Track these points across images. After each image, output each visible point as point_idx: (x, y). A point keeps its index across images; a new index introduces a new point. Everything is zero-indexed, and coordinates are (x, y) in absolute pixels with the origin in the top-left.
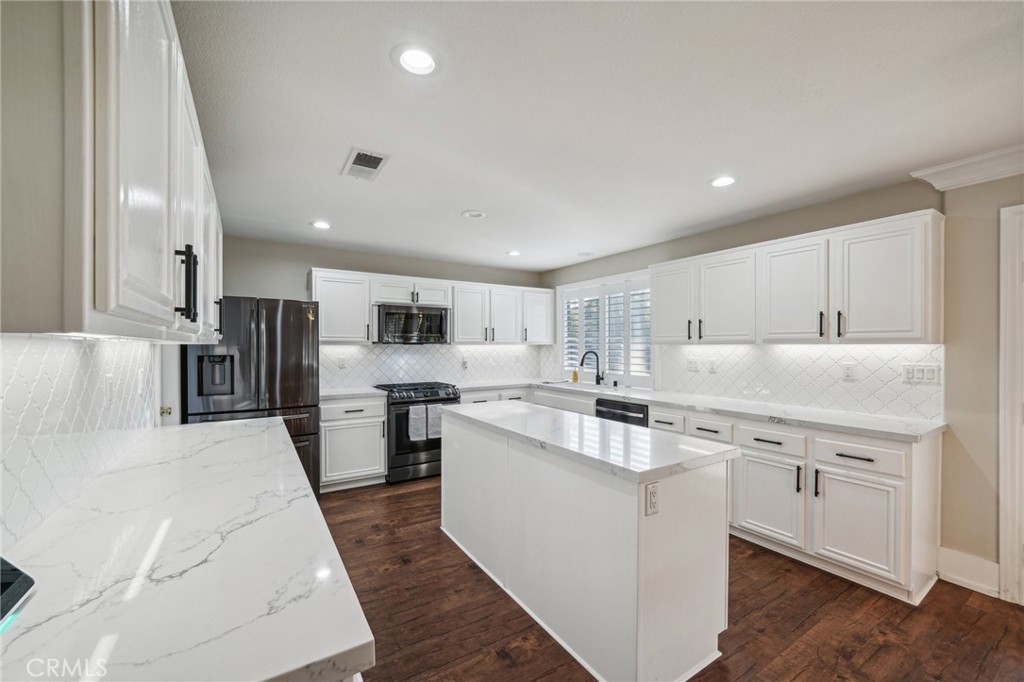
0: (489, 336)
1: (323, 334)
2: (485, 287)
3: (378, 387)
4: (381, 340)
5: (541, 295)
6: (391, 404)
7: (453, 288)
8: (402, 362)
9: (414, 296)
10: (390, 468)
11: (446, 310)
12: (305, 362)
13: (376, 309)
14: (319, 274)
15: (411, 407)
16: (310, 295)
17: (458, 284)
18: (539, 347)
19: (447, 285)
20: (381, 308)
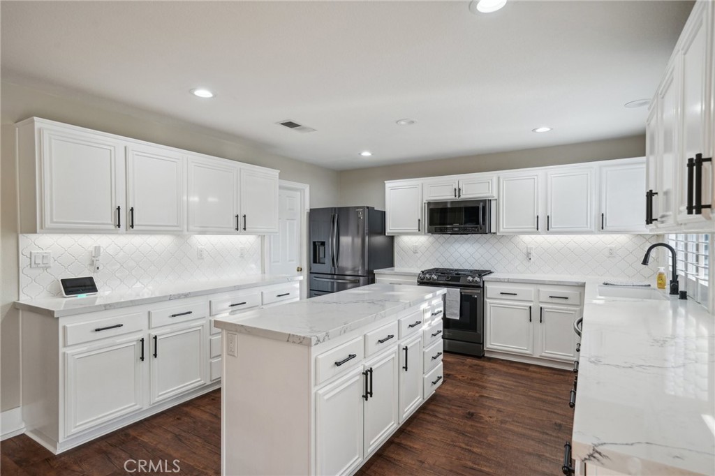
0: (542, 225)
2: (538, 171)
7: (499, 178)
9: (458, 191)
13: (427, 206)
17: (505, 173)
19: (493, 174)
20: (430, 205)
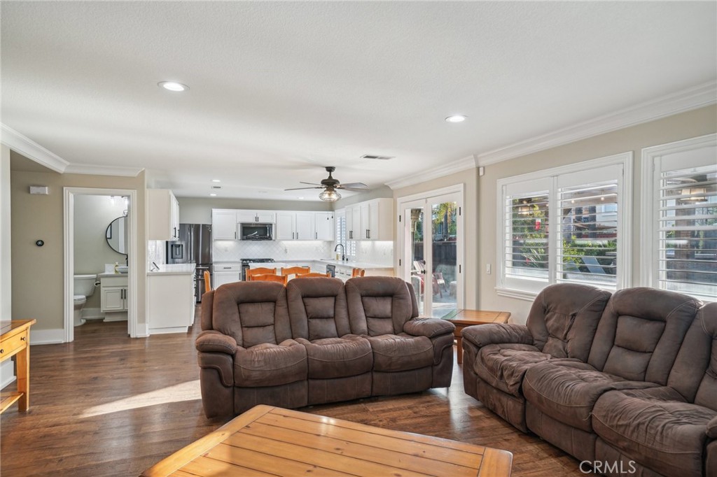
0: (295, 236)
2: (293, 213)
3: (239, 260)
4: (242, 238)
7: (276, 215)
8: (253, 249)
9: (257, 219)
11: (271, 224)
13: (239, 225)
14: (215, 211)
16: (211, 221)
17: (279, 212)
18: (330, 243)
19: (273, 212)
20: (242, 224)
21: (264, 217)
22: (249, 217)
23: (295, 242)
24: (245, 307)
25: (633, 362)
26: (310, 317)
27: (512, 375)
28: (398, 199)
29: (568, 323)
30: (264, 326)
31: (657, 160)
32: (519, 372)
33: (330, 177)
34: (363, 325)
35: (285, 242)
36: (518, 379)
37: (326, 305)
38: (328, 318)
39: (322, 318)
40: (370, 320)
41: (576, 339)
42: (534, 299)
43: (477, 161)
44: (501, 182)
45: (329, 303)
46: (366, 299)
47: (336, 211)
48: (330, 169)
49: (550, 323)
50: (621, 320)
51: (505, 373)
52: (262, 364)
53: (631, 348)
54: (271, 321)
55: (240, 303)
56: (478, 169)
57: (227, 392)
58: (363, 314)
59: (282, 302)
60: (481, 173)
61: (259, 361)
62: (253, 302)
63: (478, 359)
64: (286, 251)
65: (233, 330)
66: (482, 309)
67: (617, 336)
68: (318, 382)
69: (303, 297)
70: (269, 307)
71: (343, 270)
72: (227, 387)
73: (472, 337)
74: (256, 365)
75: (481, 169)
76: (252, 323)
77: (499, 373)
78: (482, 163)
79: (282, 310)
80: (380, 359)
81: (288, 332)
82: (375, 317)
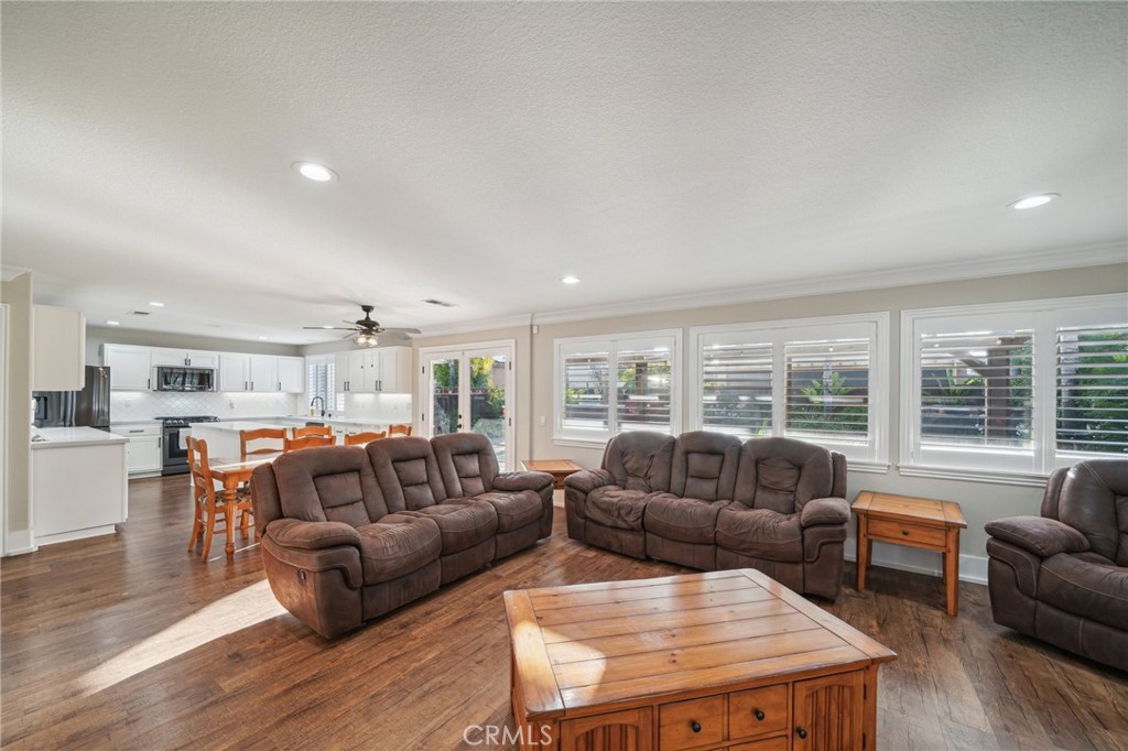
0: (249, 387)
1: (113, 384)
2: (246, 356)
3: (157, 419)
4: (160, 389)
5: (295, 361)
6: (166, 427)
7: (219, 357)
8: (178, 403)
9: (187, 361)
10: (165, 466)
11: (212, 370)
12: (95, 407)
13: (156, 370)
14: (109, 348)
15: (181, 430)
16: (102, 361)
17: (223, 354)
18: (296, 395)
19: (215, 354)
20: (160, 369)
21: (200, 360)
22: (174, 358)
23: (248, 395)
24: (324, 482)
25: (708, 487)
26: (405, 484)
27: (630, 512)
28: (421, 350)
29: (646, 462)
30: (353, 503)
31: (701, 337)
32: (638, 508)
33: (368, 318)
34: (458, 487)
35: (230, 394)
36: (639, 514)
37: (418, 469)
38: (423, 483)
39: (416, 484)
40: (464, 480)
41: (658, 476)
42: (604, 447)
43: (532, 319)
44: (557, 342)
45: (421, 465)
46: (457, 458)
47: (307, 357)
48: (367, 309)
49: (628, 465)
50: (690, 456)
51: (623, 512)
52: (396, 549)
53: (702, 477)
54: (360, 495)
55: (317, 476)
56: (532, 327)
57: (355, 595)
58: (455, 475)
59: (368, 470)
60: (535, 331)
61: (392, 547)
62: (333, 473)
63: (588, 503)
64: (231, 405)
65: (316, 515)
66: (536, 458)
67: (690, 470)
68: (449, 557)
69: (393, 462)
70: (354, 478)
71: (338, 428)
72: (353, 589)
73: (580, 485)
74: (390, 553)
75: (535, 328)
76: (338, 502)
77: (616, 513)
78: (536, 322)
79: (371, 481)
80: (505, 520)
81: (383, 507)
82: (467, 477)
